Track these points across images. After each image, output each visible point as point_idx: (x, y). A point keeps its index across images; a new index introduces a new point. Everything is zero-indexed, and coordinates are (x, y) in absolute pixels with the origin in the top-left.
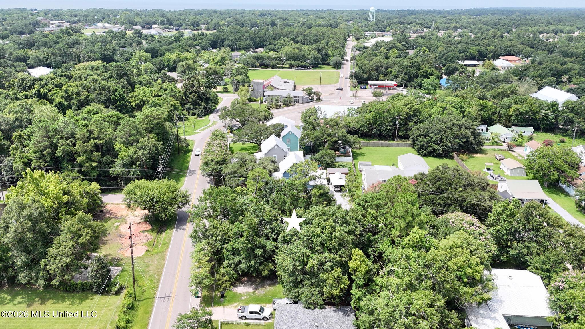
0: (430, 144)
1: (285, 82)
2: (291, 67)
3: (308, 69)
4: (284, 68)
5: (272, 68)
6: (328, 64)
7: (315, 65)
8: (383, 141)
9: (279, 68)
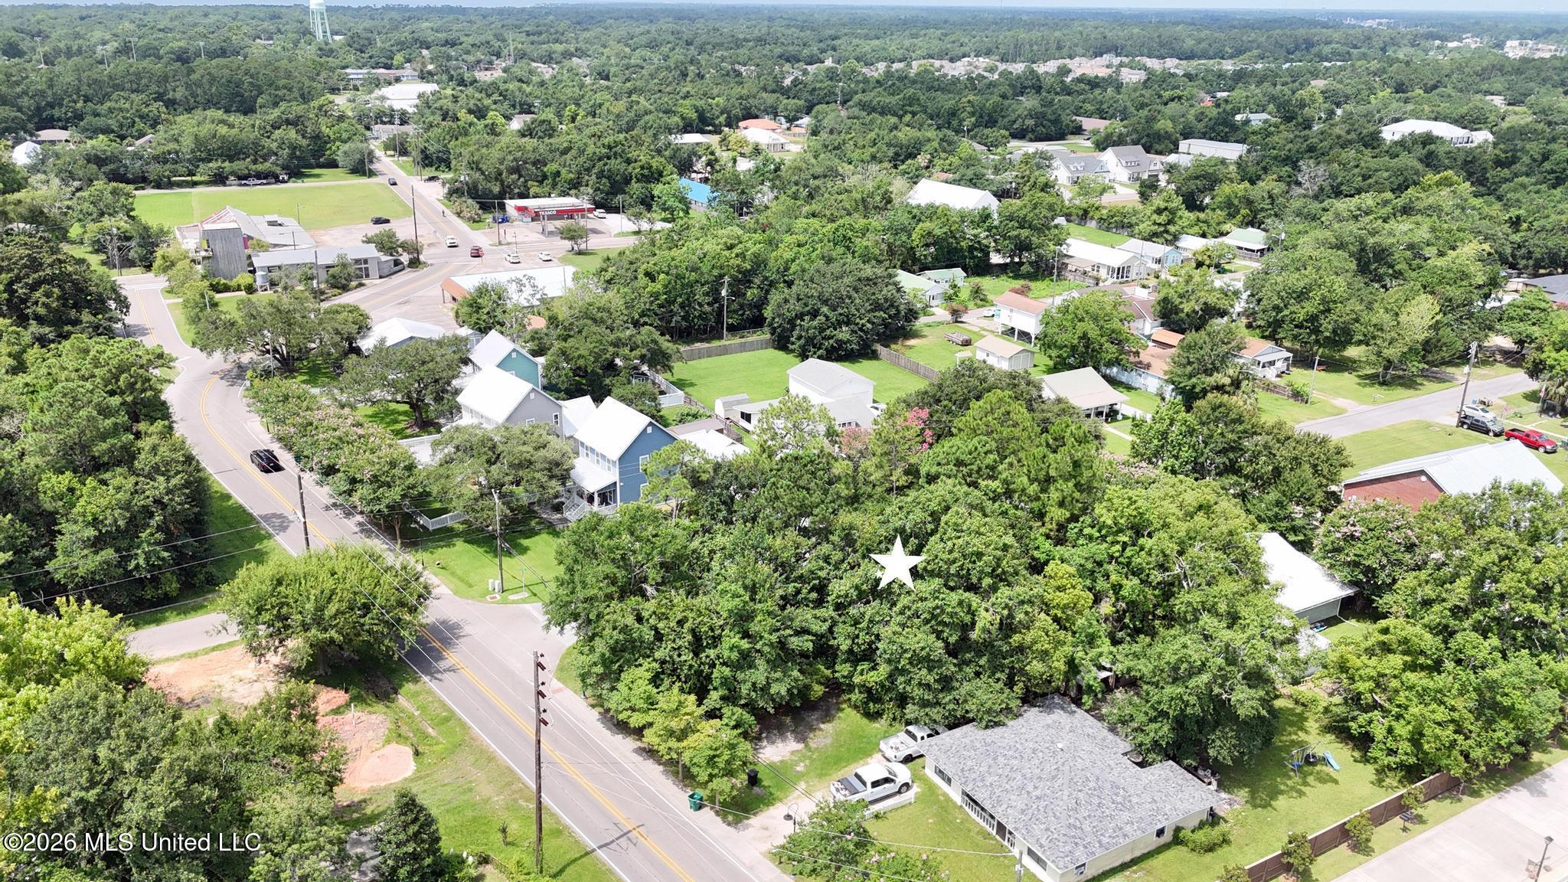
0: (828, 332)
1: (272, 224)
2: (219, 179)
3: (278, 181)
4: (195, 184)
5: (158, 186)
6: (333, 164)
7: (295, 171)
8: (698, 345)
9: (180, 185)
